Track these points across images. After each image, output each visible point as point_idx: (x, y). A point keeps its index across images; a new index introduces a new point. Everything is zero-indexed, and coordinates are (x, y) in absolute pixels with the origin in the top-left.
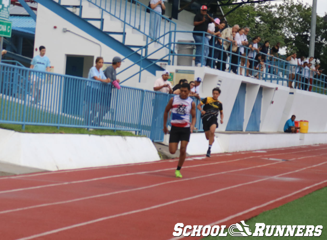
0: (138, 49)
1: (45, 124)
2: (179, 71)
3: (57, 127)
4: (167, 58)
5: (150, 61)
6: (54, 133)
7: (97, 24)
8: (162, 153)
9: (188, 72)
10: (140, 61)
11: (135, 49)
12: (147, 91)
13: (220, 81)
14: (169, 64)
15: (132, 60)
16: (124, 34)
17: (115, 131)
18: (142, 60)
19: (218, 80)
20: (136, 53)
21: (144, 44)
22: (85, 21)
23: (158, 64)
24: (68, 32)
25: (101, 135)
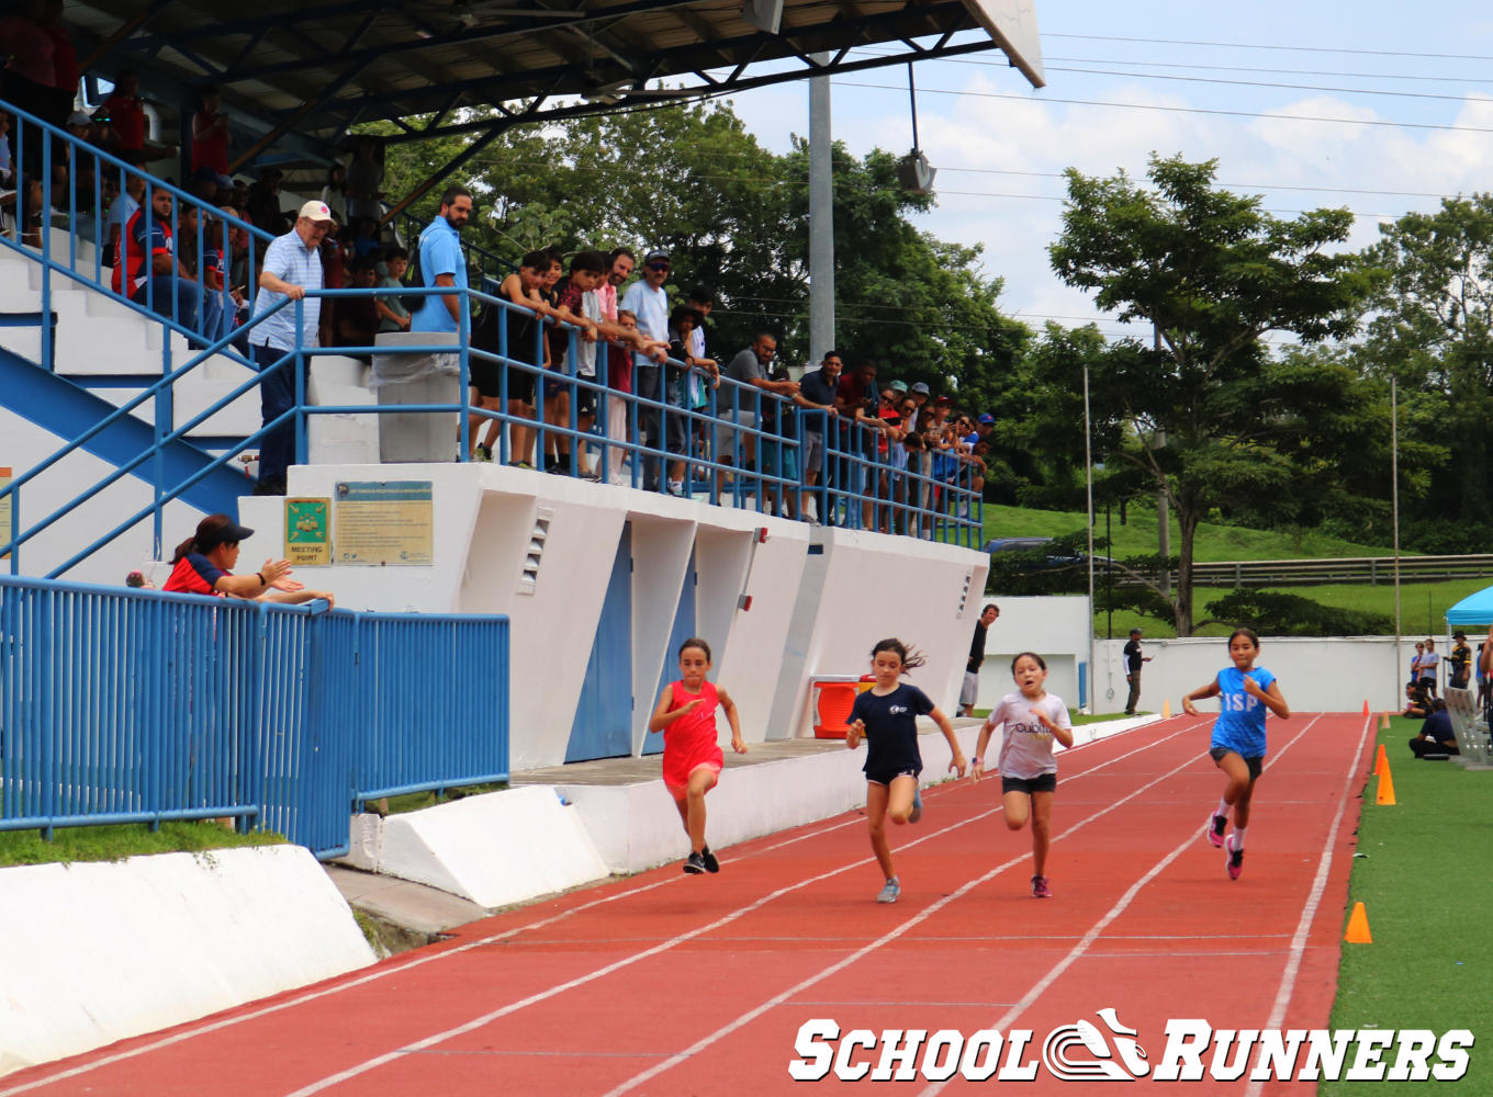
0: (137, 392)
2: (352, 491)
5: (195, 449)
8: (375, 915)
9: (396, 491)
10: (153, 454)
11: (118, 397)
12: (273, 612)
13: (542, 524)
16: (45, 319)
17: (156, 824)
18: (163, 447)
19: (534, 521)
20: (126, 419)
21: (154, 366)
25: (110, 857)
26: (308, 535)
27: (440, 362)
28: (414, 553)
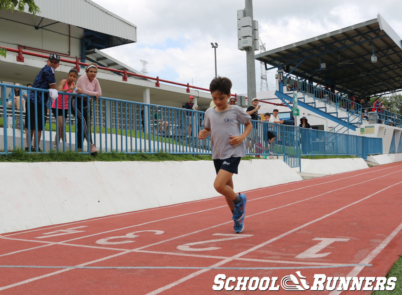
0: (345, 119)
1: (322, 155)
2: (367, 127)
3: (325, 155)
4: (360, 122)
5: (351, 124)
6: (325, 158)
7: (324, 110)
8: (369, 164)
9: (371, 127)
11: (343, 120)
12: (359, 136)
14: (360, 124)
15: (343, 125)
16: (337, 113)
17: (348, 156)
18: (348, 124)
19: (384, 129)
20: (344, 121)
21: (347, 116)
22: (317, 109)
23: (355, 125)
24: (310, 115)
26: (362, 131)
27: (375, 114)
28: (373, 133)
